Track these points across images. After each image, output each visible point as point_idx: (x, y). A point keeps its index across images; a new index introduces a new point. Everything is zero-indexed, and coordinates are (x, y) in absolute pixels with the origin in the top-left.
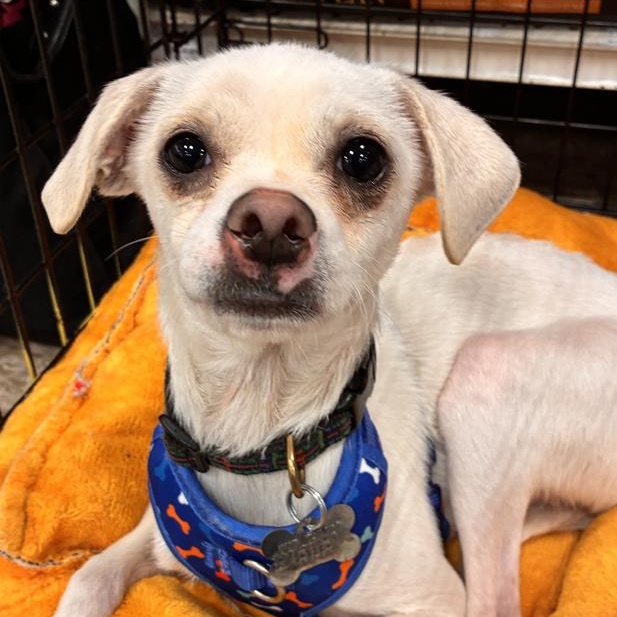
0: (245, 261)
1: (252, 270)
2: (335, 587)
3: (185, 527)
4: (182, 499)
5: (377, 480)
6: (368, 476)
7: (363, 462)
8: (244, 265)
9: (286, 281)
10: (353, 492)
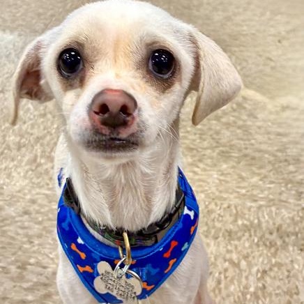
0: (102, 126)
1: (106, 130)
2: (166, 272)
5: (192, 218)
6: (188, 216)
7: (186, 208)
8: (101, 128)
10: (180, 226)
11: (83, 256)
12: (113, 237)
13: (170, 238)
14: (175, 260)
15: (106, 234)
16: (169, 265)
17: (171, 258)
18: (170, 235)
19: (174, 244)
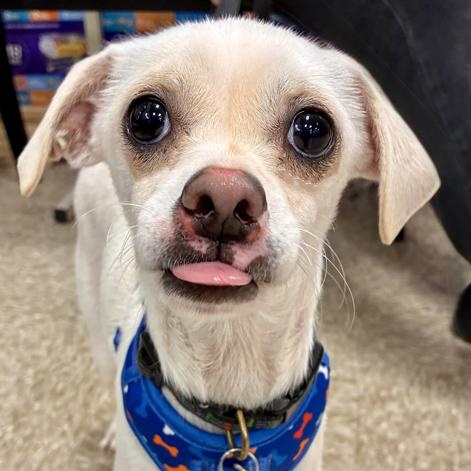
4: (168, 430)
11: (174, 451)
12: (221, 419)
14: (307, 439)
15: (209, 416)
16: (299, 448)
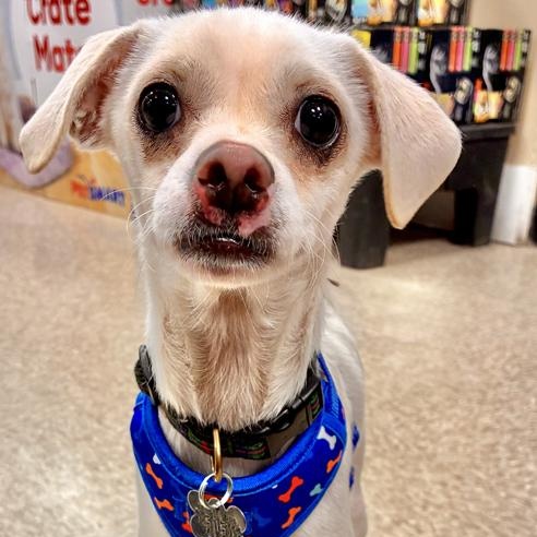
2: (284, 526)
3: (160, 483)
5: (332, 447)
6: (324, 442)
7: (322, 429)
8: (209, 211)
9: (245, 227)
10: (309, 454)
13: (291, 471)
14: (299, 509)
16: (288, 516)
17: (292, 504)
18: (291, 467)
19: (297, 482)
